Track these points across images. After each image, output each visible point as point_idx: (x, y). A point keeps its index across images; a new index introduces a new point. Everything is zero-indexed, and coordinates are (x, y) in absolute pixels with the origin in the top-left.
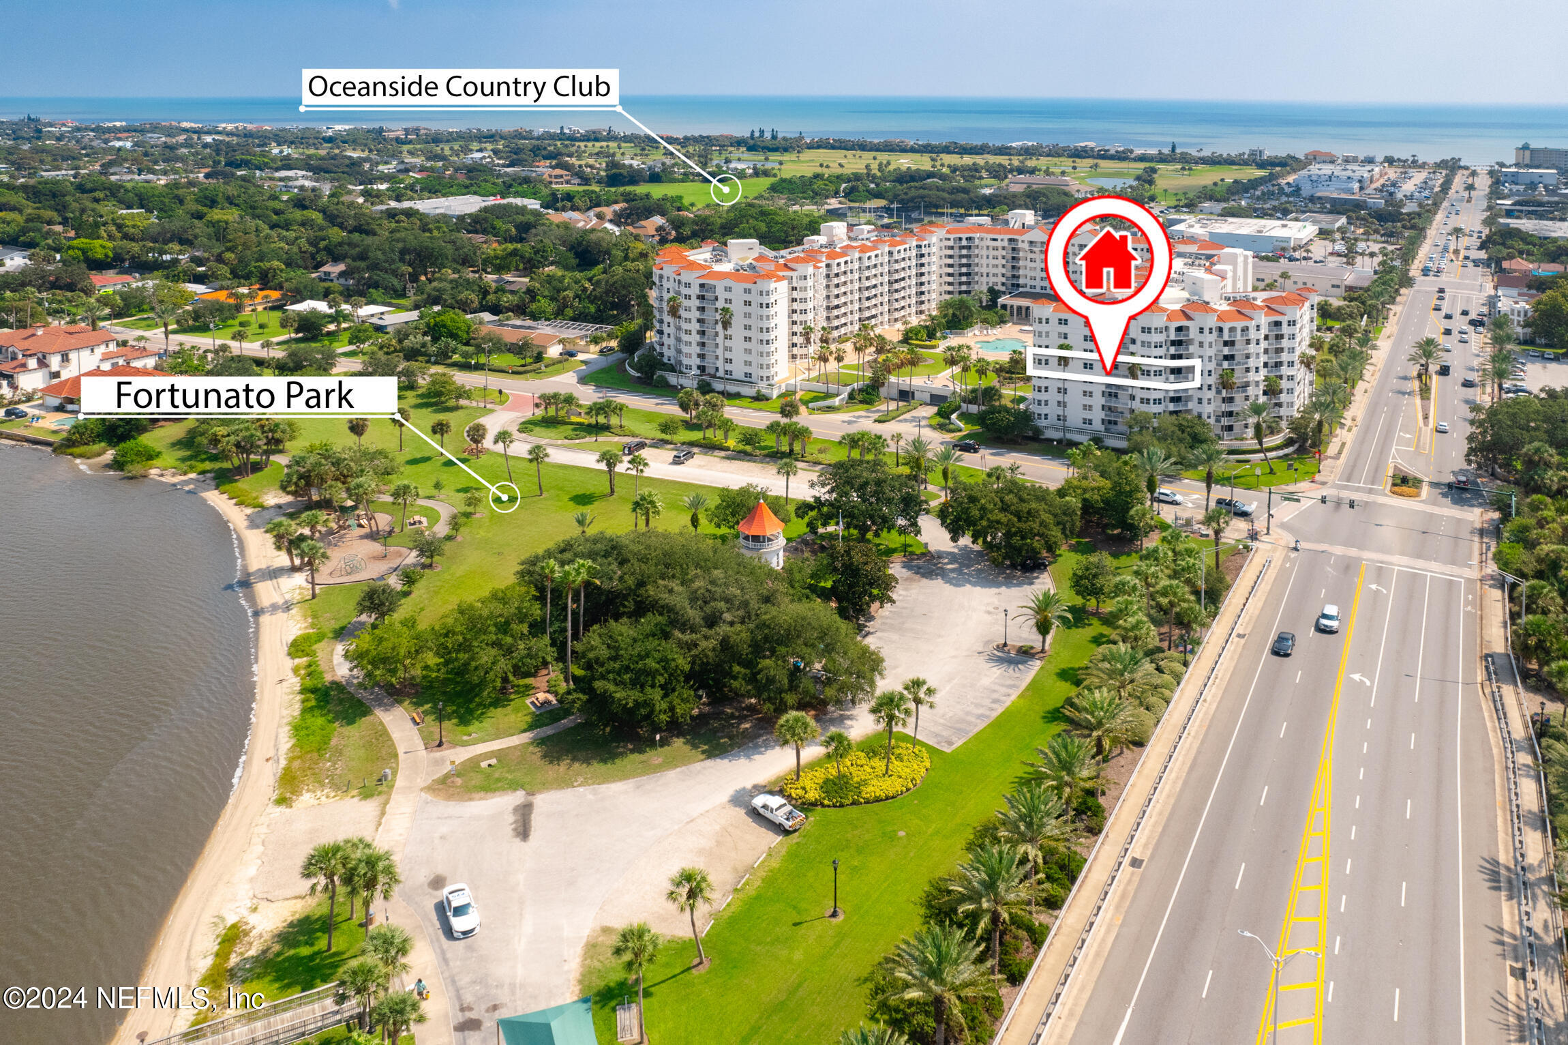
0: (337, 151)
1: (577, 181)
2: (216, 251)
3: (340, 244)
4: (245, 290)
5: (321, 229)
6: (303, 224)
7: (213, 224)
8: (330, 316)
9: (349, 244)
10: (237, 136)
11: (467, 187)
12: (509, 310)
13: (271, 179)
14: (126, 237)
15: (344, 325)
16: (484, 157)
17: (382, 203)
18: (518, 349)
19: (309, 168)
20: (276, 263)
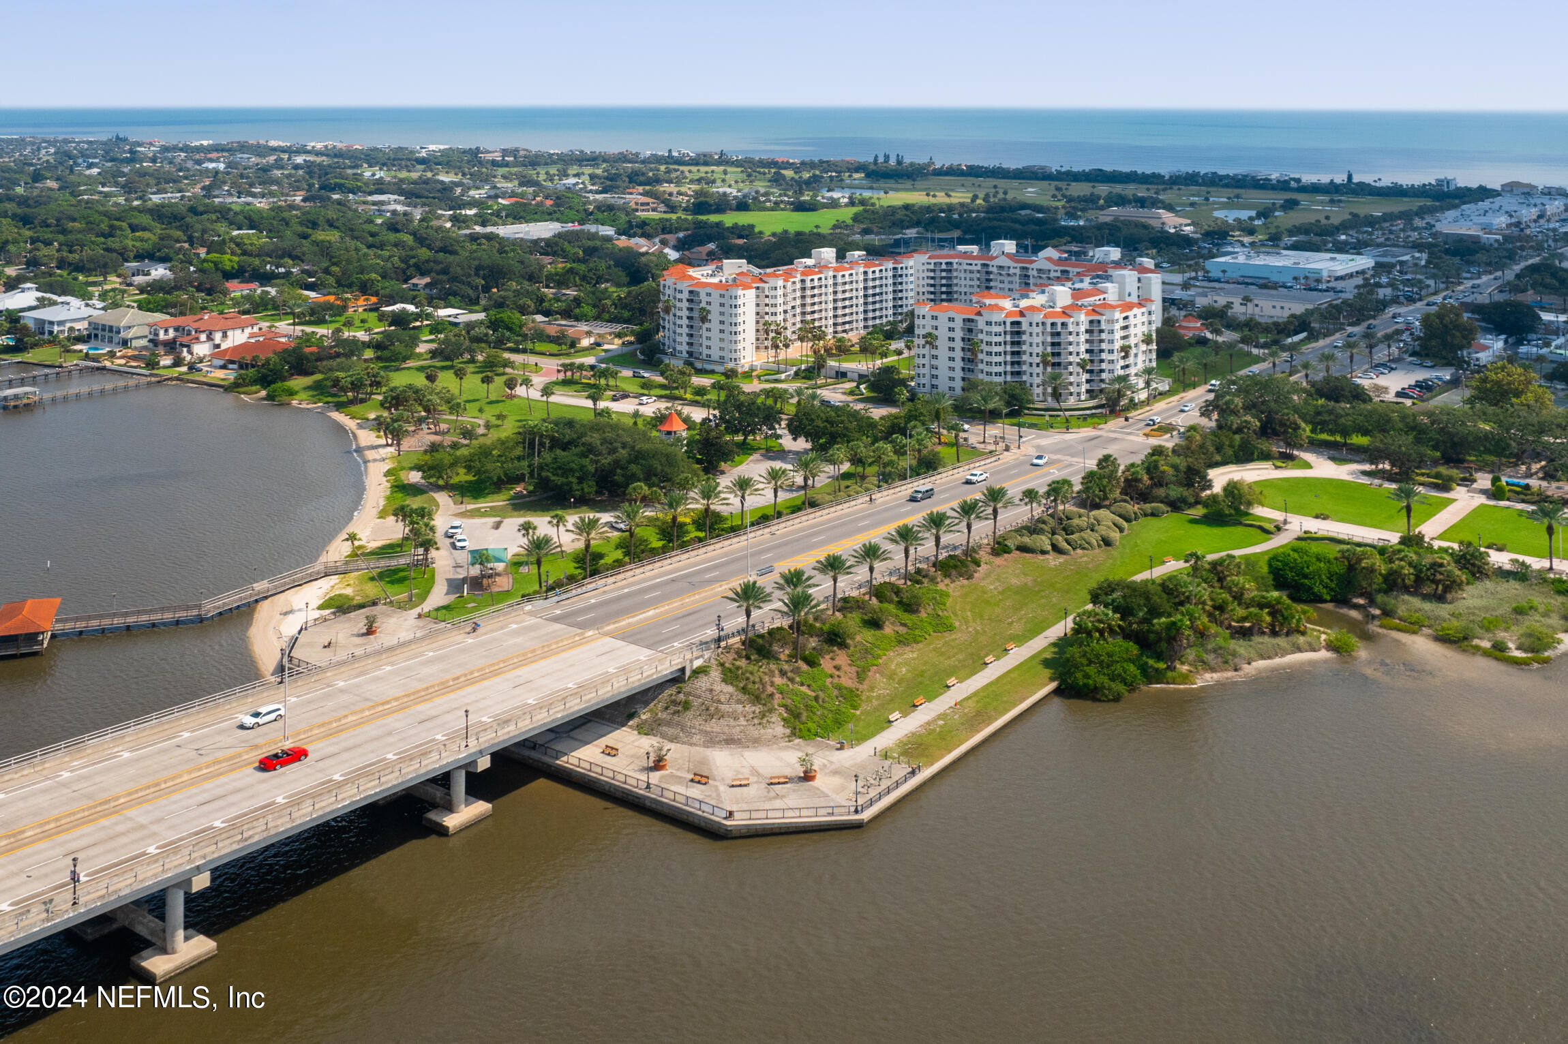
0: (429, 174)
1: (662, 207)
2: (324, 265)
3: (428, 261)
4: (349, 296)
5: (412, 249)
6: (396, 245)
7: (316, 243)
8: (417, 314)
9: (435, 262)
10: (327, 155)
11: (550, 214)
12: (557, 313)
13: (365, 203)
14: (245, 253)
15: (426, 323)
16: (577, 183)
17: (468, 227)
18: (557, 340)
19: (401, 192)
20: (374, 275)
